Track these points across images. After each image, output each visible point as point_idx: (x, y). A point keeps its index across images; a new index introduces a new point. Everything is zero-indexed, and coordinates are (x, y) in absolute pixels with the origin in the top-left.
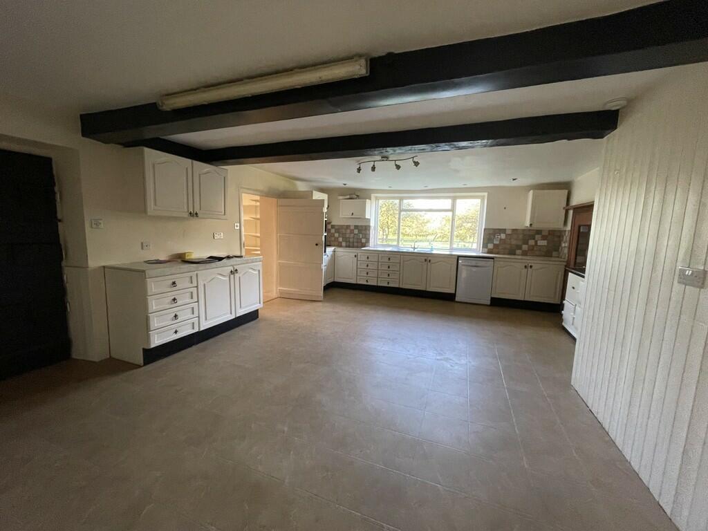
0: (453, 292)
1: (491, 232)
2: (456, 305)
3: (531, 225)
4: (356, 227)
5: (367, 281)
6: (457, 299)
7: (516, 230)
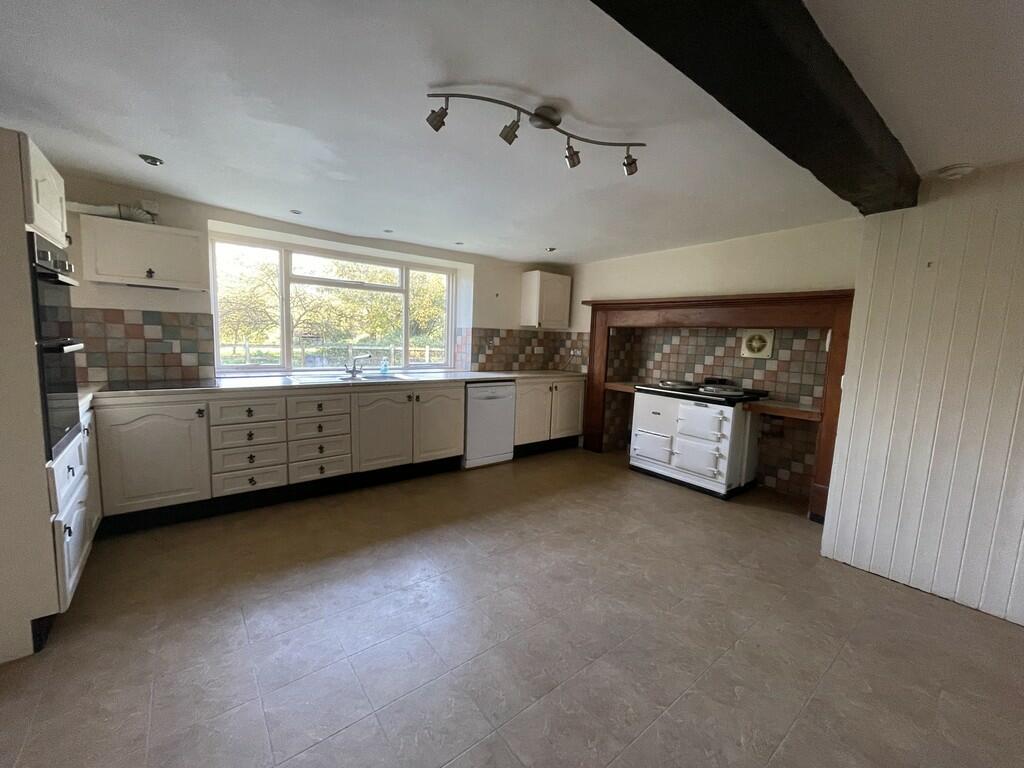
0: (462, 453)
1: (482, 334)
2: (470, 476)
3: (540, 324)
4: (151, 317)
5: (252, 481)
6: (469, 464)
7: (511, 330)
